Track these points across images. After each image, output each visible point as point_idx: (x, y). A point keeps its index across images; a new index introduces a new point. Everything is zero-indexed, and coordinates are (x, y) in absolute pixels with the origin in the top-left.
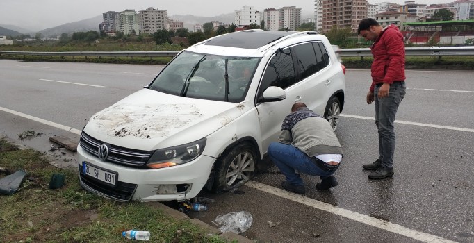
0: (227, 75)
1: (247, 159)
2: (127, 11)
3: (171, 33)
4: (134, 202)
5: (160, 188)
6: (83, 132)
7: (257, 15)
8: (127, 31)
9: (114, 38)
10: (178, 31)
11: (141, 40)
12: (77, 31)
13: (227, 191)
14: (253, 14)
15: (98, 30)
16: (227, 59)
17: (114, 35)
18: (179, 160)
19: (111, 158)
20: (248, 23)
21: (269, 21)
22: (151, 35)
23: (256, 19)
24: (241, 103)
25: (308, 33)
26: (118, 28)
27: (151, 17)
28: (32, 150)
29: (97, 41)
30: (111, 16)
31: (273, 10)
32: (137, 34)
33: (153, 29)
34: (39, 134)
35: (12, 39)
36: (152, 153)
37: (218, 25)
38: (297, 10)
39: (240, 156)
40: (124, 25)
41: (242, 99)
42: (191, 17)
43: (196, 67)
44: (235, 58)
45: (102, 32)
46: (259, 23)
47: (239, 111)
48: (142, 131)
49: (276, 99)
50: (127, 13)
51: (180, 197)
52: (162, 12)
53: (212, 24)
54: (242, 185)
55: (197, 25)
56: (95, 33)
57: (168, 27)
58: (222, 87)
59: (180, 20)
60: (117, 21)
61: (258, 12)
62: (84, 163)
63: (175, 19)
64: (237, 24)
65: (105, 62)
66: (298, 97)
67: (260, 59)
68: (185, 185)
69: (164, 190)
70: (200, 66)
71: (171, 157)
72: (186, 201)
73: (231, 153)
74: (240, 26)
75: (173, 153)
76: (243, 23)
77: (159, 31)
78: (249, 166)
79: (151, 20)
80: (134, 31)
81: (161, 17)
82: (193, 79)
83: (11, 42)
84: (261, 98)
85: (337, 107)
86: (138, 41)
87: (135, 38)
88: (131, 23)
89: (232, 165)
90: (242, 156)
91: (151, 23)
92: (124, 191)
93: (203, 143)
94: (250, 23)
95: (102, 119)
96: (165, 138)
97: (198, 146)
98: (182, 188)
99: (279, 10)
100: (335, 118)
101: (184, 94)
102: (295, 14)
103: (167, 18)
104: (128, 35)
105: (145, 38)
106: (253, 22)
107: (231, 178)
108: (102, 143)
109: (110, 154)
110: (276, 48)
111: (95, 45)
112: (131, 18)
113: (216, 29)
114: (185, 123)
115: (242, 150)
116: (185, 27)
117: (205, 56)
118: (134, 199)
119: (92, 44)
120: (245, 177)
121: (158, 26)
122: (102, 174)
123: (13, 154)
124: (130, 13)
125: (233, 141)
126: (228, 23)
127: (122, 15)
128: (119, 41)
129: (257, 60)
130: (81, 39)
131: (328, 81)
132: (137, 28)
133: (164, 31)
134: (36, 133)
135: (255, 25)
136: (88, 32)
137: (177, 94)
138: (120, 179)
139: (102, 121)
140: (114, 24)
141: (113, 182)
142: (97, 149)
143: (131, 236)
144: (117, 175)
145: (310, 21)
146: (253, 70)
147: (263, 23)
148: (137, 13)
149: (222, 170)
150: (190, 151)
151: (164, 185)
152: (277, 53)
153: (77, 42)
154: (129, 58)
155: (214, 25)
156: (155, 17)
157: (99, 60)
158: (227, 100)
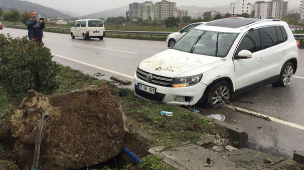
0: (217, 42)
1: (225, 91)
2: (147, 2)
3: (178, 20)
4: (163, 103)
5: (177, 97)
6: (138, 68)
7: (249, 6)
8: (145, 17)
9: (136, 23)
10: (184, 18)
11: (155, 24)
12: (110, 16)
13: (212, 107)
14: (245, 6)
15: (125, 17)
16: (218, 33)
17: (136, 20)
18: (187, 84)
19: (153, 81)
20: (240, 13)
21: (259, 11)
22: (163, 21)
23: (247, 9)
24: (224, 58)
25: (273, 20)
26: (139, 15)
27: (164, 7)
28: (105, 80)
29: (124, 24)
30: (135, 6)
31: (264, 2)
32: (153, 19)
33: (165, 16)
34: (103, 75)
35: (67, 21)
36: (174, 79)
37: (216, 14)
38: (284, 3)
39: (221, 88)
40: (144, 13)
41: (225, 56)
42: (194, 7)
43: (200, 38)
44: (223, 33)
45: (127, 17)
46: (249, 13)
47: (222, 62)
48: (169, 68)
49: (246, 58)
50: (146, 4)
51: (186, 104)
52: (173, 3)
53: (210, 13)
54: (222, 105)
55: (199, 14)
56: (123, 18)
57: (176, 15)
58: (214, 49)
59: (186, 9)
60: (139, 10)
61: (249, 4)
62: (138, 83)
63: (181, 9)
64: (231, 13)
65: (132, 39)
66: (262, 58)
67: (238, 34)
68: (190, 97)
69: (178, 99)
70: (202, 37)
71: (183, 82)
72: (190, 106)
73: (216, 85)
74: (234, 15)
75: (185, 80)
76: (236, 13)
77: (169, 18)
78: (226, 95)
79: (164, 10)
80: (150, 18)
81: (171, 8)
82: (197, 45)
83: (65, 23)
84: (237, 56)
85: (291, 69)
86: (152, 25)
87: (151, 22)
88: (149, 12)
89: (216, 92)
90: (223, 89)
91: (164, 12)
92: (159, 98)
93: (201, 76)
94: (242, 13)
95: (148, 62)
96: (181, 72)
97: (198, 78)
98: (188, 99)
99: (268, 3)
100: (289, 77)
101: (191, 52)
102: (282, 6)
103: (176, 8)
104: (146, 21)
105: (158, 23)
106: (245, 12)
107: (215, 100)
108: (148, 73)
109: (153, 79)
110: (249, 28)
111: (122, 27)
112: (149, 7)
113: (213, 17)
114: (192, 66)
115: (223, 84)
116: (189, 15)
117: (205, 32)
118: (163, 102)
119: (120, 26)
120: (223, 102)
121: (168, 14)
122: (148, 88)
123: (96, 81)
124: (148, 4)
125: (218, 78)
126: (224, 12)
127: (142, 6)
128: (139, 25)
129: (237, 34)
130: (112, 23)
131: (284, 51)
132: (152, 15)
133: (173, 18)
134: (102, 74)
135: (247, 14)
136: (118, 18)
137: (187, 52)
138: (157, 91)
139: (148, 63)
140: (137, 12)
141: (153, 93)
142: (146, 76)
143: (163, 113)
144: (156, 89)
145: (295, 12)
146: (233, 40)
147: (253, 13)
148: (154, 4)
149: (210, 94)
150: (193, 80)
151: (179, 96)
152: (249, 31)
153: (109, 24)
154: (149, 36)
155: (212, 14)
156: (167, 7)
157: (128, 37)
158: (216, 56)
